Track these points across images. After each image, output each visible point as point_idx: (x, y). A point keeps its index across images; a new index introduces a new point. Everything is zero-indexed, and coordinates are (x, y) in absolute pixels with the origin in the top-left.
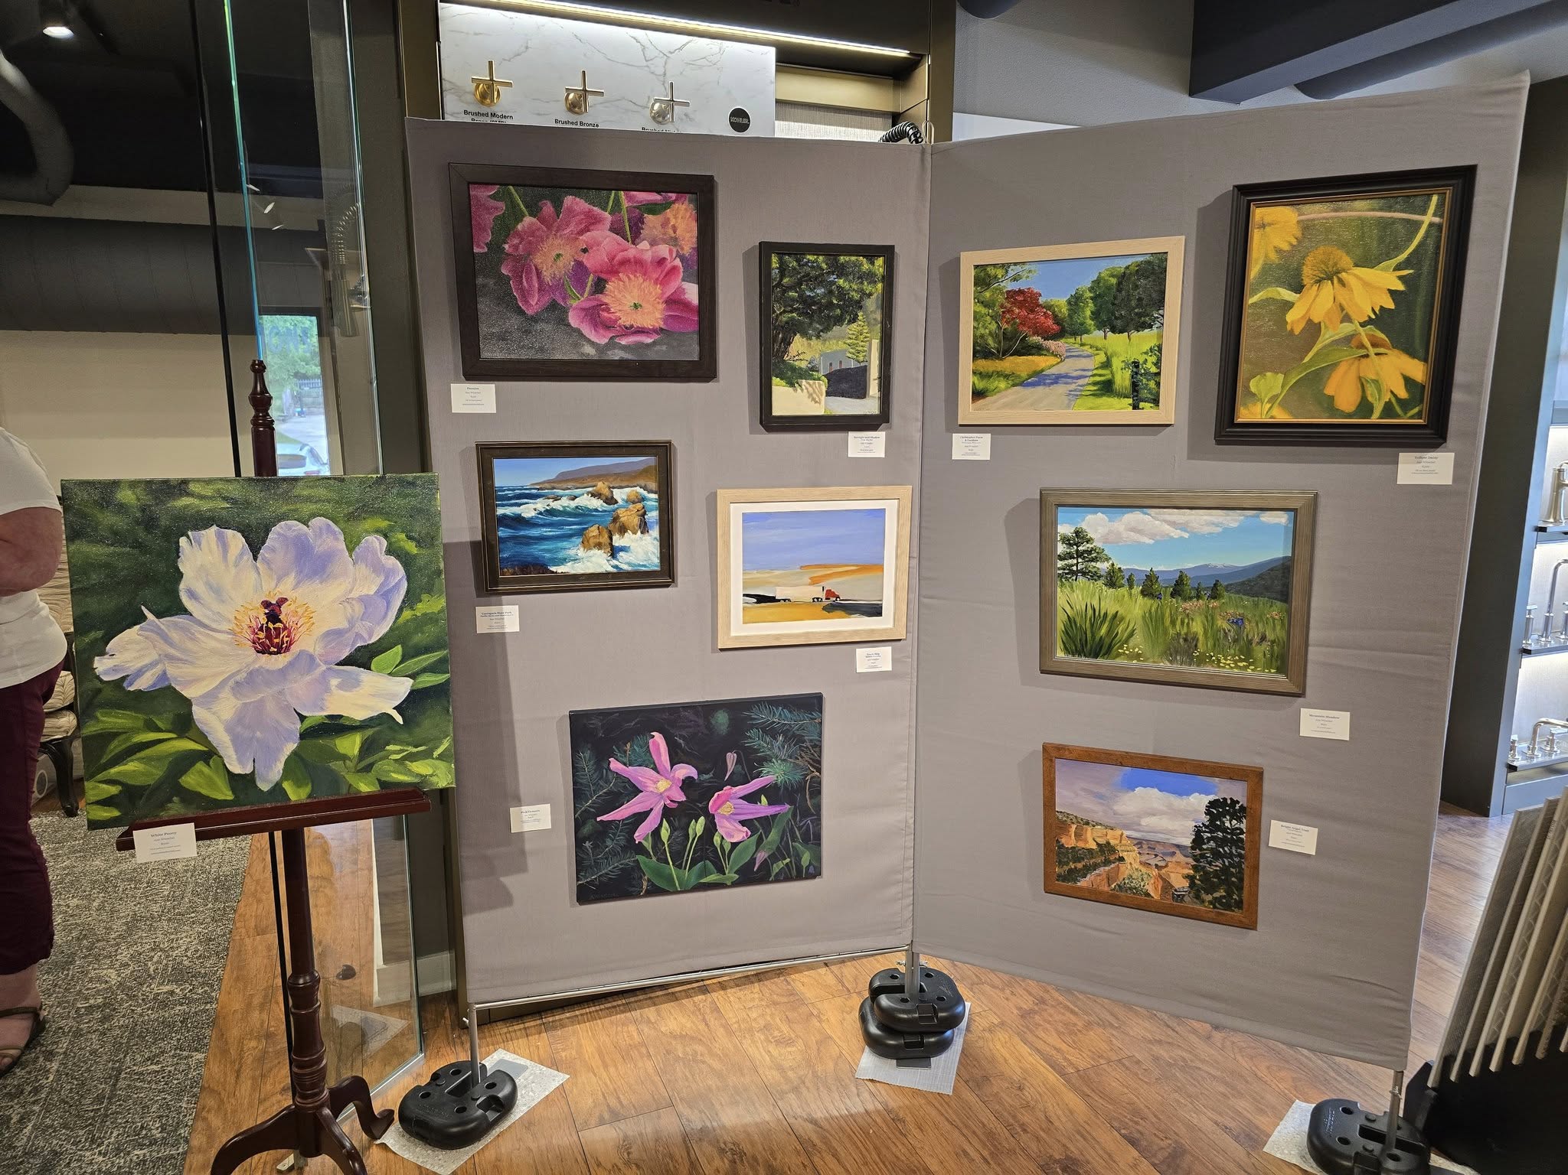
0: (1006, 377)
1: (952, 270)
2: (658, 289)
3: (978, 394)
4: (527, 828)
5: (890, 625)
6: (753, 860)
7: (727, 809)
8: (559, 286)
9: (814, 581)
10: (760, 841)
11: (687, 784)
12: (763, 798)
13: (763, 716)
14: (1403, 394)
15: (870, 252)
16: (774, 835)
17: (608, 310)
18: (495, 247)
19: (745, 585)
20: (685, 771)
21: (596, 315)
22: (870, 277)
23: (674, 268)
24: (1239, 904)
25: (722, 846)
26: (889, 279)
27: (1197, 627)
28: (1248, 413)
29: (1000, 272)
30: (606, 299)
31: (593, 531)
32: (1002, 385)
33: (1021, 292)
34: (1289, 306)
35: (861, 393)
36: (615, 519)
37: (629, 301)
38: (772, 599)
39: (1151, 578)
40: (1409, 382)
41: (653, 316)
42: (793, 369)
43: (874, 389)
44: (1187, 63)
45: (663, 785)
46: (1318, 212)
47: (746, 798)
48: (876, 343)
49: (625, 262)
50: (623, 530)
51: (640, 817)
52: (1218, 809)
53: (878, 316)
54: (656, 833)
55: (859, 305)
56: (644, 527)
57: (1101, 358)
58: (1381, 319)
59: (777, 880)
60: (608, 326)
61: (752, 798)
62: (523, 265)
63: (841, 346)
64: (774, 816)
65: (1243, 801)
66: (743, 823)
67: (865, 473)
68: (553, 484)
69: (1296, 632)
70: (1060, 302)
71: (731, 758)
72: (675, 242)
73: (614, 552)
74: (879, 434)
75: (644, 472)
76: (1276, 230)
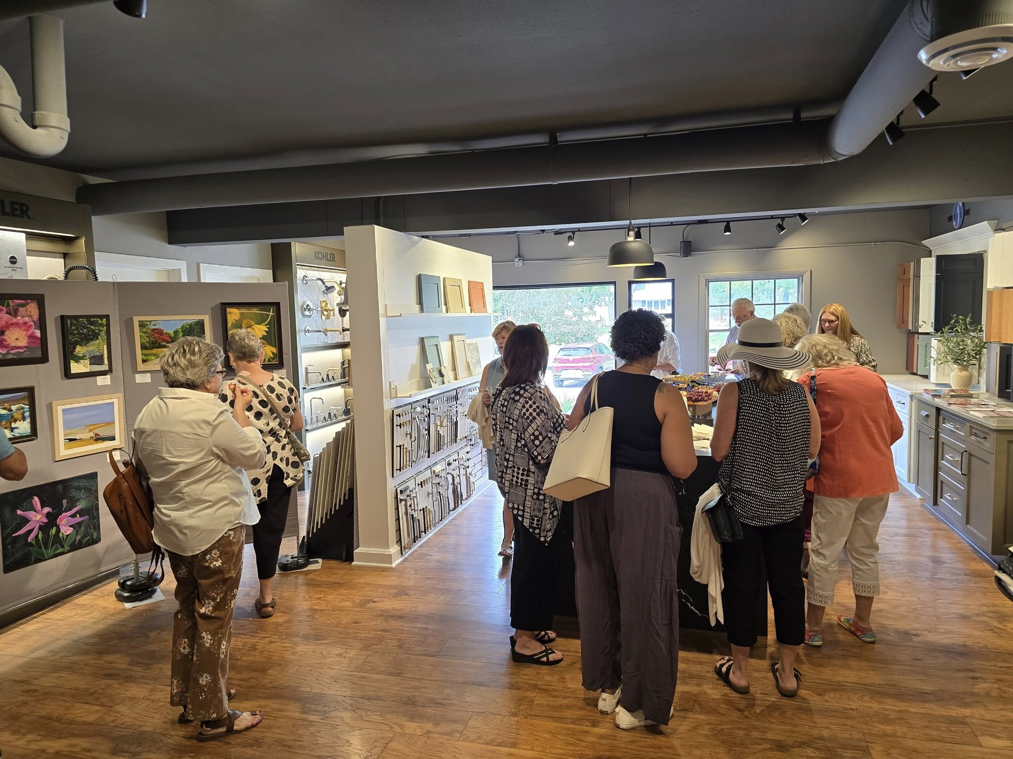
0: (154, 355)
1: (131, 321)
2: (25, 332)
3: (144, 361)
5: (119, 443)
6: (75, 540)
7: (64, 522)
9: (90, 431)
10: (77, 532)
11: (48, 515)
12: (78, 515)
13: (76, 484)
14: (272, 356)
15: (101, 317)
16: (82, 529)
17: (6, 341)
19: (65, 435)
20: (47, 510)
21: (2, 343)
22: (102, 325)
23: (31, 325)
25: (63, 537)
26: (108, 326)
29: (148, 323)
30: (5, 338)
31: (4, 423)
32: (153, 358)
33: (157, 329)
35: (102, 363)
36: (12, 417)
37: (15, 337)
38: (75, 439)
40: (273, 353)
41: (23, 342)
42: (77, 356)
43: (106, 361)
44: (166, 233)
45: (39, 517)
46: (244, 311)
47: (70, 516)
48: (105, 346)
49: (12, 324)
50: (15, 421)
51: (30, 531)
53: (106, 337)
54: (37, 537)
55: (99, 334)
56: (24, 419)
58: (263, 338)
59: (85, 547)
60: (6, 347)
61: (73, 516)
63: (93, 348)
64: (82, 521)
66: (70, 526)
67: (104, 390)
70: (171, 332)
72: (30, 316)
73: (12, 430)
74: (108, 376)
75: (23, 398)
76: (234, 315)
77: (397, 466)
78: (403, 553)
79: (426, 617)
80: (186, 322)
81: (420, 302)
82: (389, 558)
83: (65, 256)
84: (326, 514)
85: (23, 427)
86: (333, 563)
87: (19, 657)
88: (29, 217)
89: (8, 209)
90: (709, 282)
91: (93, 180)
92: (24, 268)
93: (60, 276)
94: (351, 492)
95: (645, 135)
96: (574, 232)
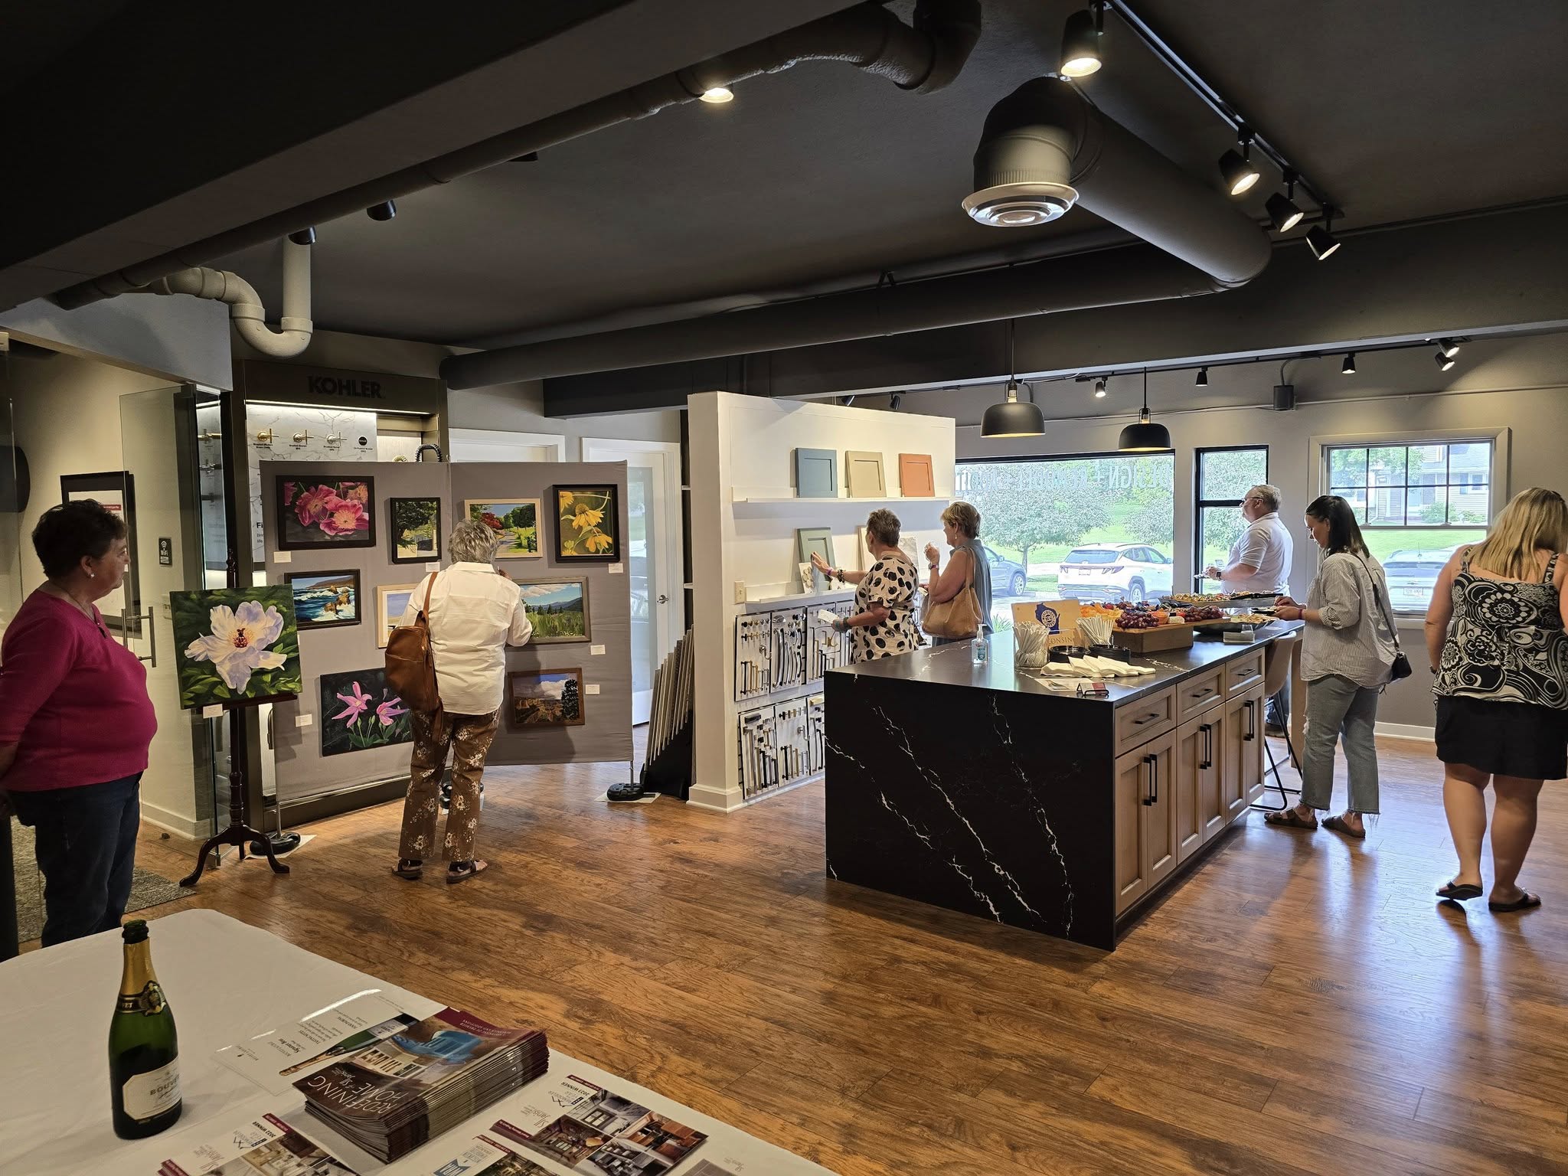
1: (463, 504)
2: (353, 515)
4: (302, 725)
6: (395, 733)
7: (384, 712)
8: (317, 516)
10: (398, 724)
11: (368, 702)
12: (399, 707)
14: (610, 547)
15: (432, 500)
16: (403, 722)
17: (335, 523)
18: (293, 503)
20: (368, 697)
21: (329, 525)
22: (432, 508)
23: (359, 508)
24: (578, 716)
25: (382, 728)
26: (439, 509)
27: (557, 623)
28: (565, 553)
29: (479, 507)
30: (334, 520)
31: (329, 604)
33: (487, 514)
34: (573, 521)
35: (430, 549)
36: (338, 599)
37: (343, 519)
39: (540, 608)
40: (608, 543)
41: (352, 525)
42: (405, 541)
43: (435, 547)
44: (542, 404)
45: (358, 703)
46: (578, 494)
47: (391, 707)
48: (435, 531)
49: (341, 506)
50: (340, 604)
51: (350, 717)
52: (569, 684)
53: (435, 521)
54: (356, 723)
55: (428, 518)
56: (349, 602)
57: (517, 536)
58: (598, 525)
59: (405, 741)
60: (335, 529)
61: (394, 707)
62: (303, 508)
63: (422, 532)
64: (403, 714)
65: (575, 679)
66: (390, 717)
68: (314, 587)
69: (586, 621)
70: (502, 517)
71: (385, 690)
72: (360, 499)
73: (337, 612)
74: (438, 563)
75: (349, 581)
76: (567, 498)
77: (740, 687)
78: (746, 798)
79: (716, 865)
80: (515, 506)
81: (797, 484)
82: (722, 800)
83: (423, 434)
84: (666, 739)
85: (348, 611)
86: (669, 799)
87: (329, 841)
88: (379, 396)
89: (359, 390)
90: (1329, 449)
91: (459, 351)
92: (373, 449)
93: (412, 458)
94: (691, 713)
96: (1105, 378)
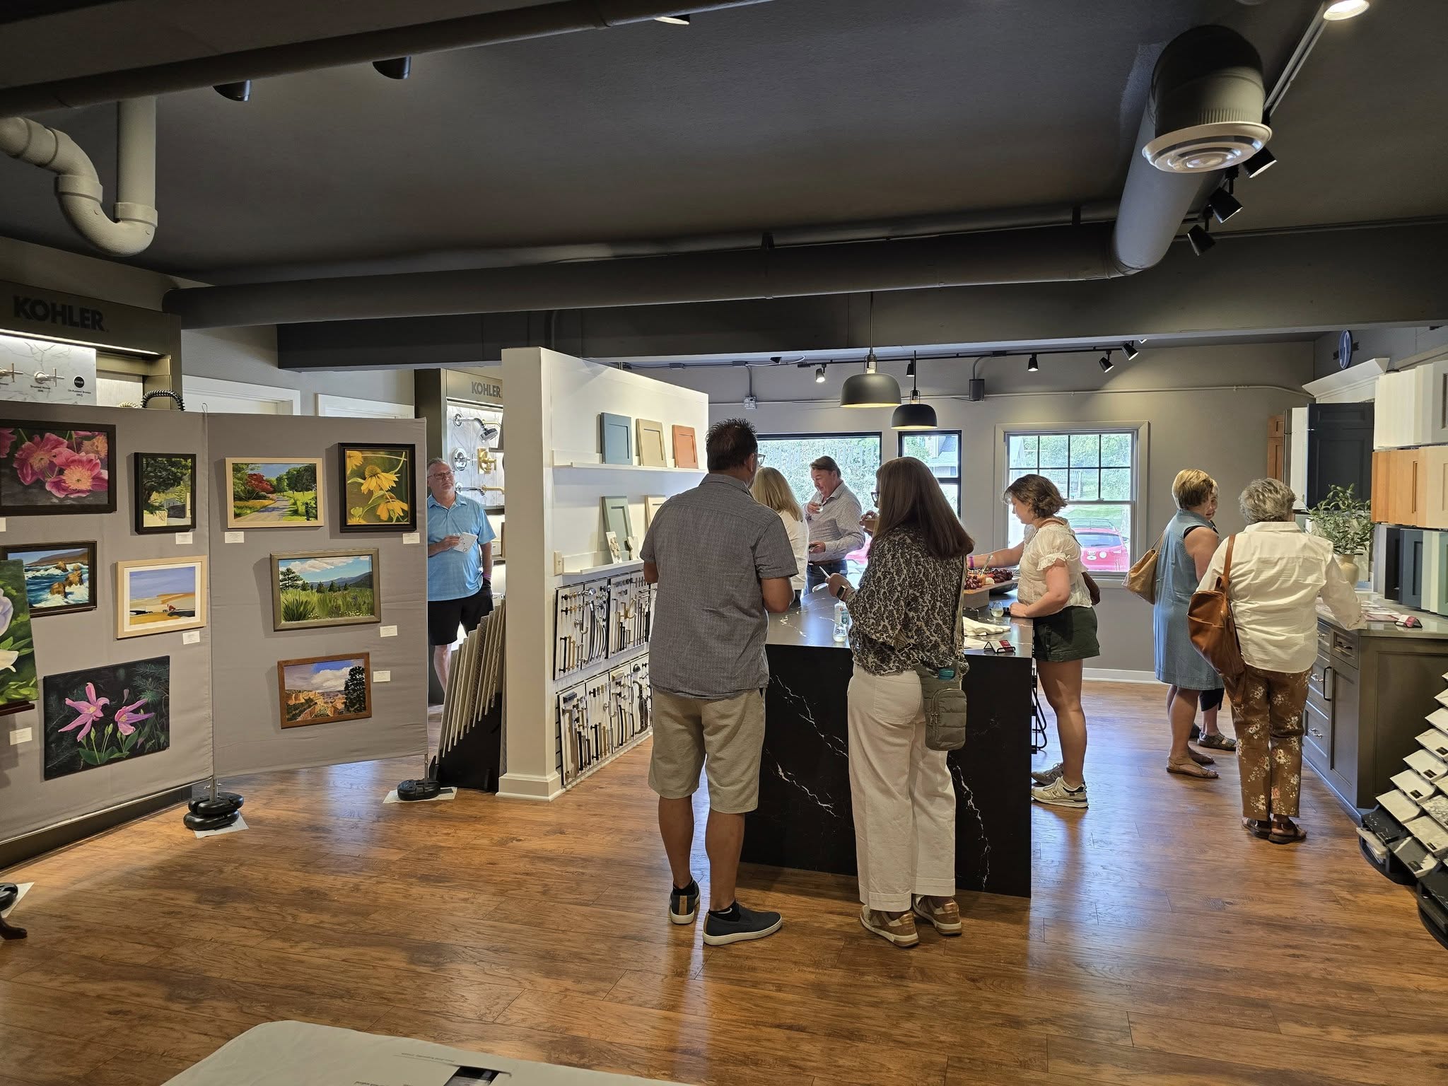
0: (250, 508)
1: (222, 463)
2: (89, 473)
3: (237, 515)
4: (19, 741)
5: (199, 620)
6: (136, 743)
7: (124, 718)
8: (42, 472)
9: (163, 602)
10: (140, 732)
11: (104, 708)
12: (142, 711)
13: (141, 670)
14: (402, 514)
15: (185, 457)
16: (147, 729)
17: (65, 482)
18: (11, 455)
19: (131, 606)
20: (104, 701)
21: (58, 485)
22: (185, 467)
23: (97, 464)
24: (365, 708)
25: (121, 738)
26: (193, 468)
27: (340, 602)
28: (351, 522)
29: (244, 467)
30: (64, 478)
31: (56, 585)
32: (249, 512)
33: (255, 475)
34: (362, 484)
35: (182, 515)
36: (67, 579)
37: (75, 478)
38: (144, 612)
39: (320, 585)
40: (403, 510)
41: (86, 484)
42: (152, 506)
43: (188, 514)
44: (275, 354)
45: (92, 709)
46: (369, 454)
47: (133, 712)
48: (189, 494)
49: (73, 461)
50: (71, 584)
51: (81, 727)
52: (354, 672)
53: (190, 483)
54: (89, 735)
55: (181, 479)
56: (81, 582)
57: (292, 501)
58: (392, 490)
59: (149, 753)
60: (64, 489)
61: (136, 711)
62: (24, 462)
63: (174, 496)
64: (147, 719)
65: (362, 666)
66: (132, 725)
67: (183, 551)
68: (37, 564)
69: (376, 598)
70: (273, 479)
71: (126, 692)
72: (97, 452)
73: (66, 595)
74: (190, 534)
75: (82, 556)
76: (354, 459)
77: (560, 665)
78: (565, 783)
79: (584, 860)
80: (293, 466)
81: (602, 450)
82: (544, 788)
83: (145, 379)
84: (465, 727)
85: (80, 593)
86: (471, 793)
87: (58, 888)
88: (102, 329)
89: (76, 318)
90: (1009, 435)
91: (186, 283)
93: (137, 402)
94: (499, 698)
95: (888, 238)
96: (824, 365)
